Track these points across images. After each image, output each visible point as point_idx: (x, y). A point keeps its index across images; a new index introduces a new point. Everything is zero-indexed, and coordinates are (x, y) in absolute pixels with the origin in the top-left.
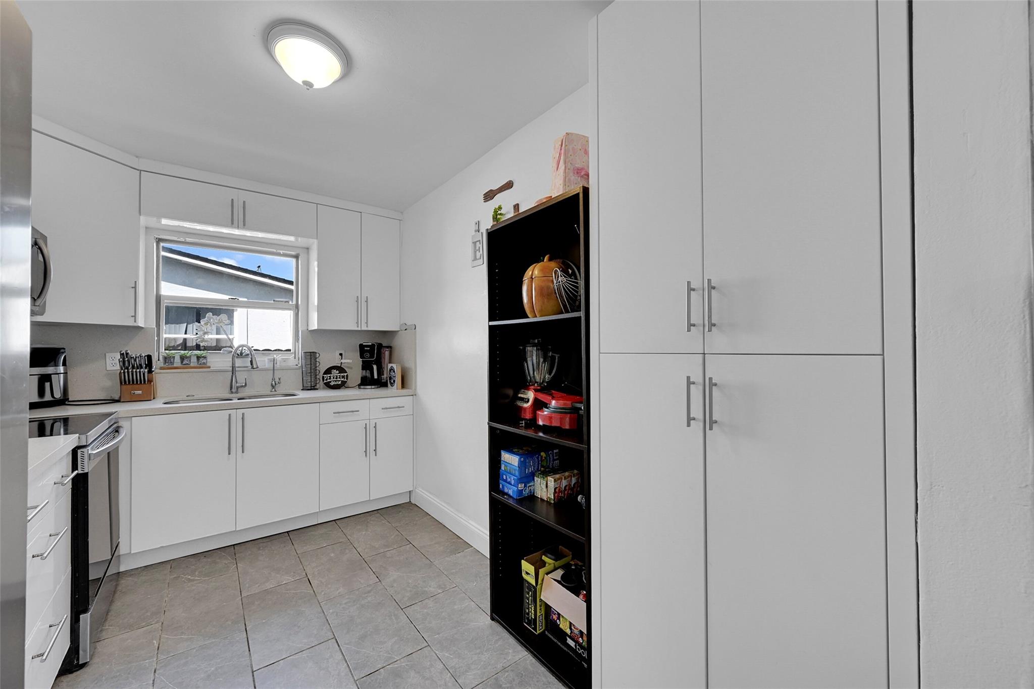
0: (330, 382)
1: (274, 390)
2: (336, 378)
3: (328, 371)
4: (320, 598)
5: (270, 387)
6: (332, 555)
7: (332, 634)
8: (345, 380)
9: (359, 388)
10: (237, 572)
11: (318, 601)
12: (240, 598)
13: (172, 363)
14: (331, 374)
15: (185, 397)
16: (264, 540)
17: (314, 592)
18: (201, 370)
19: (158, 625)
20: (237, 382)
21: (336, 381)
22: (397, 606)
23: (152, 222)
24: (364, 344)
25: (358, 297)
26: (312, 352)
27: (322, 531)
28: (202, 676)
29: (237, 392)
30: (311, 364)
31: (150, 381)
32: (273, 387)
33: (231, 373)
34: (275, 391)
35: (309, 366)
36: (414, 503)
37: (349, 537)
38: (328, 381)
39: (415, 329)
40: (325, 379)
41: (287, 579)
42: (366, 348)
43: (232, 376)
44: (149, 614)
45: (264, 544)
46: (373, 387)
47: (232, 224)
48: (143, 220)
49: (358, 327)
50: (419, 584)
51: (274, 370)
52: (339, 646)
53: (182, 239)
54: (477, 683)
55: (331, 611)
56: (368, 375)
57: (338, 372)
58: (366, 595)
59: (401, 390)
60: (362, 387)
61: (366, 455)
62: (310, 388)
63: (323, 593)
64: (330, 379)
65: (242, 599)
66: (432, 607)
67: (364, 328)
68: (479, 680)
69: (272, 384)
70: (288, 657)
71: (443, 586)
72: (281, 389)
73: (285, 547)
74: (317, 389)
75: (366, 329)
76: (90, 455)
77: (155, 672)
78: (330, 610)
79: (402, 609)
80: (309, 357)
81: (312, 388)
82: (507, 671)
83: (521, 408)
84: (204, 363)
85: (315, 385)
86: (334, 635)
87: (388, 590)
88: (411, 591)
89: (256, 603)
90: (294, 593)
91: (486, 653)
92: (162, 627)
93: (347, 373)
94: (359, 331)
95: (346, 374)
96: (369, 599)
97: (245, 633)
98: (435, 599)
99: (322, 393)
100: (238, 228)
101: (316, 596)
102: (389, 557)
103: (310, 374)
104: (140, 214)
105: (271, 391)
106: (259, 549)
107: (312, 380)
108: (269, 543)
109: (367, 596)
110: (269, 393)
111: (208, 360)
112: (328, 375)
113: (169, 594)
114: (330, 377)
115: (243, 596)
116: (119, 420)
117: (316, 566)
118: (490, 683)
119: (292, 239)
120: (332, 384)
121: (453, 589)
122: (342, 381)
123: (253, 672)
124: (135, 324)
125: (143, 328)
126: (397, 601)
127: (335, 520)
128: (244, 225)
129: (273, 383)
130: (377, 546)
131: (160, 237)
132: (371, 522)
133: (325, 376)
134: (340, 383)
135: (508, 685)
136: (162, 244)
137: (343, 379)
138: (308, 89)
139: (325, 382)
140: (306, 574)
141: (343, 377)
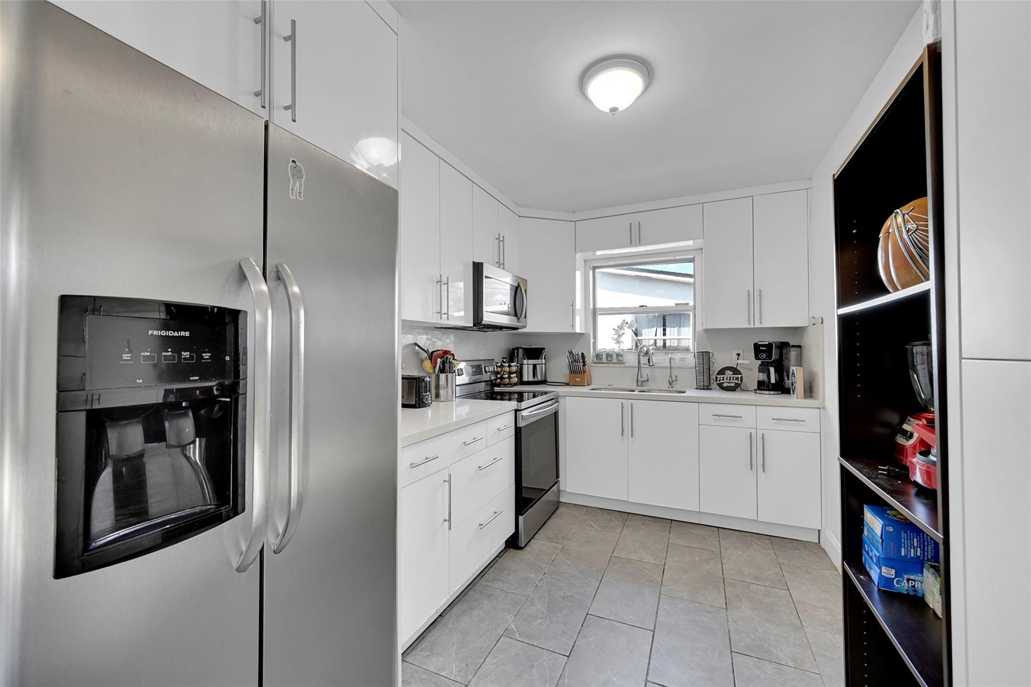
0: (723, 383)
1: (670, 386)
2: (730, 380)
3: (722, 372)
4: (664, 590)
5: (668, 384)
6: (697, 558)
7: (653, 626)
8: (739, 382)
9: (756, 393)
10: (619, 535)
11: (660, 592)
12: (610, 555)
13: (601, 359)
14: (725, 374)
15: (607, 386)
16: (651, 519)
17: (662, 582)
18: (617, 365)
19: (560, 546)
20: (641, 377)
21: (729, 382)
22: (729, 645)
23: (589, 256)
24: (759, 343)
25: (749, 291)
26: (705, 352)
27: (699, 531)
28: (562, 594)
29: (642, 386)
30: (703, 364)
31: (584, 372)
32: (670, 384)
33: (637, 369)
34: (672, 387)
35: (702, 366)
36: (823, 547)
37: (722, 550)
38: (721, 381)
39: (822, 323)
40: (718, 379)
41: (649, 559)
42: (761, 348)
43: (638, 372)
44: (560, 536)
45: (649, 522)
46: (772, 392)
47: (631, 244)
48: (579, 256)
49: (749, 324)
50: (769, 639)
51: (671, 368)
52: (653, 641)
53: (606, 264)
55: (665, 607)
56: (766, 379)
57: (731, 373)
58: (704, 613)
59: (803, 400)
60: (758, 392)
61: (751, 468)
62: (703, 387)
63: (668, 588)
64: (723, 380)
65: (611, 557)
66: (769, 675)
67: (757, 325)
69: (669, 381)
70: (614, 621)
71: (800, 662)
72: (678, 387)
73: (662, 531)
74: (711, 389)
75: (760, 326)
76: (523, 416)
77: (544, 574)
78: (665, 605)
79: (731, 651)
80: (702, 357)
81: (705, 387)
83: (902, 447)
84: (621, 360)
85: (708, 385)
86: (655, 628)
87: (729, 623)
88: (753, 640)
89: (618, 565)
90: (646, 574)
92: (562, 548)
93: (741, 374)
94: (752, 328)
95: (740, 376)
96: (704, 618)
97: (599, 583)
98: (779, 669)
99: (716, 394)
100: (636, 246)
101: (661, 586)
102: (753, 592)
103: (702, 374)
104: (576, 253)
105: (669, 387)
106: (643, 524)
107: (705, 380)
108: (653, 523)
109: (704, 615)
110: (666, 388)
111: (624, 358)
112: (722, 376)
113: (576, 529)
114: (723, 378)
115: (613, 555)
116: (559, 397)
117: (677, 561)
119: (690, 243)
120: (725, 385)
121: (812, 674)
122: (735, 383)
123: (587, 614)
124: (574, 331)
125: (584, 334)
126: (731, 640)
127: (718, 527)
128: (640, 243)
129: (670, 379)
130: (746, 573)
131: (594, 265)
132: (755, 546)
133: (718, 376)
134: (733, 385)
136: (598, 270)
137: (736, 382)
138: (614, 114)
139: (718, 382)
140: (665, 564)
141: (737, 379)
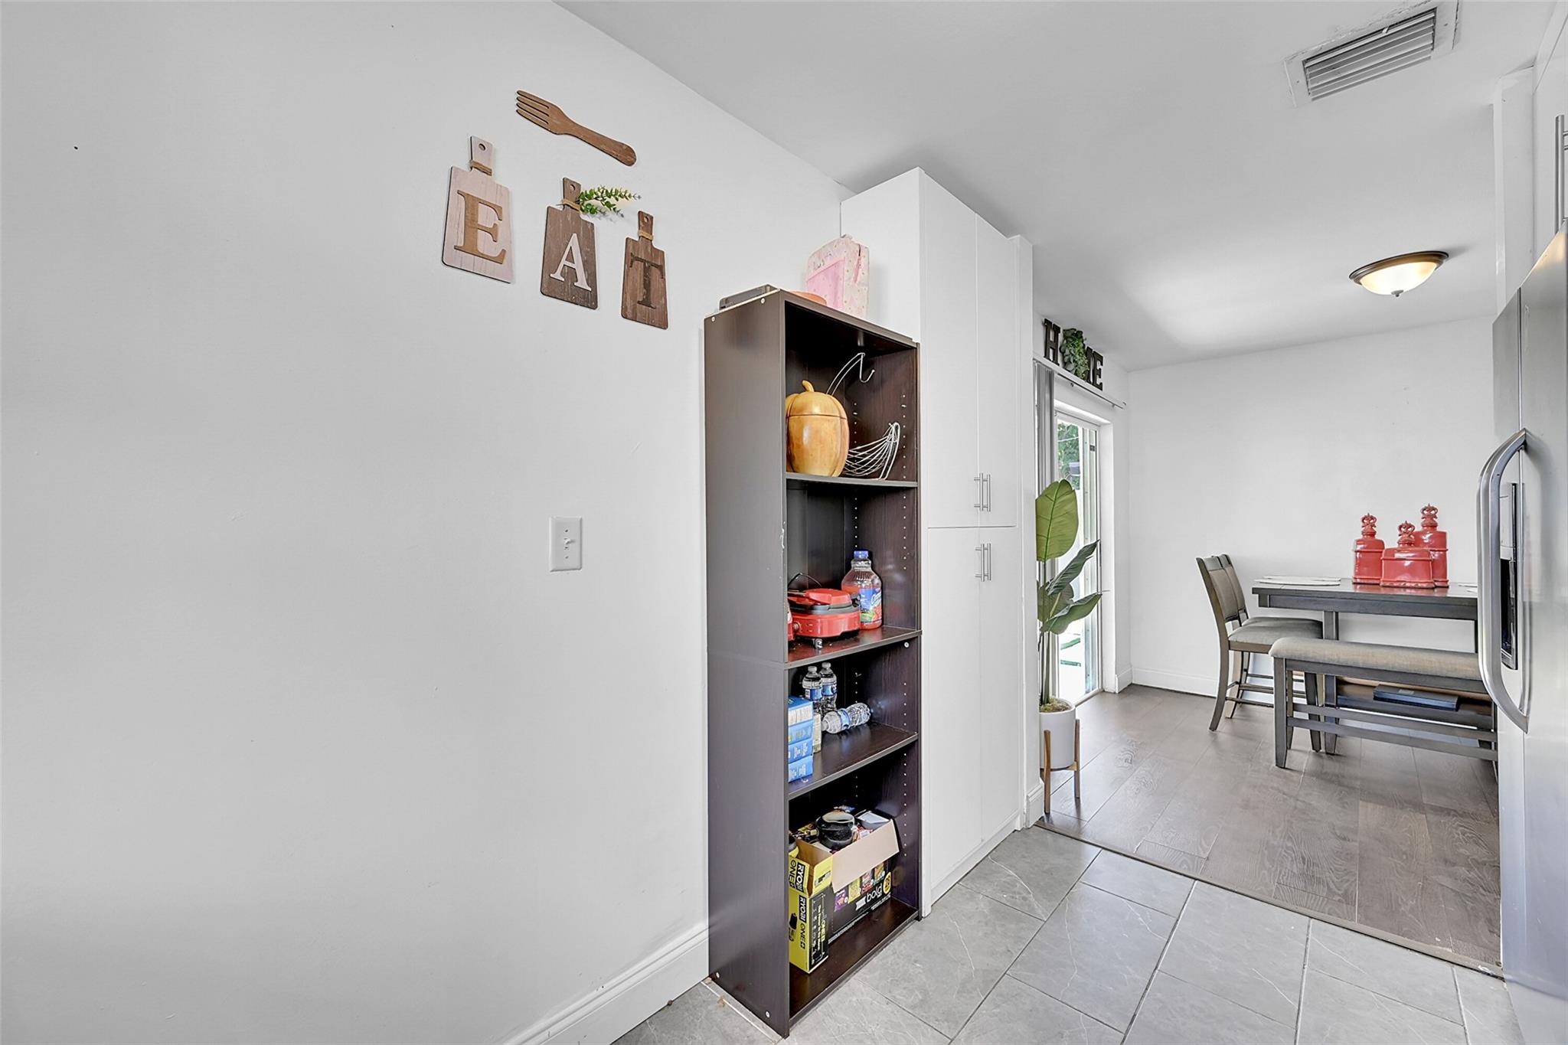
54: (929, 1029)
68: (923, 1028)
82: (895, 997)
91: (870, 1030)
118: (922, 1014)
135: (917, 993)
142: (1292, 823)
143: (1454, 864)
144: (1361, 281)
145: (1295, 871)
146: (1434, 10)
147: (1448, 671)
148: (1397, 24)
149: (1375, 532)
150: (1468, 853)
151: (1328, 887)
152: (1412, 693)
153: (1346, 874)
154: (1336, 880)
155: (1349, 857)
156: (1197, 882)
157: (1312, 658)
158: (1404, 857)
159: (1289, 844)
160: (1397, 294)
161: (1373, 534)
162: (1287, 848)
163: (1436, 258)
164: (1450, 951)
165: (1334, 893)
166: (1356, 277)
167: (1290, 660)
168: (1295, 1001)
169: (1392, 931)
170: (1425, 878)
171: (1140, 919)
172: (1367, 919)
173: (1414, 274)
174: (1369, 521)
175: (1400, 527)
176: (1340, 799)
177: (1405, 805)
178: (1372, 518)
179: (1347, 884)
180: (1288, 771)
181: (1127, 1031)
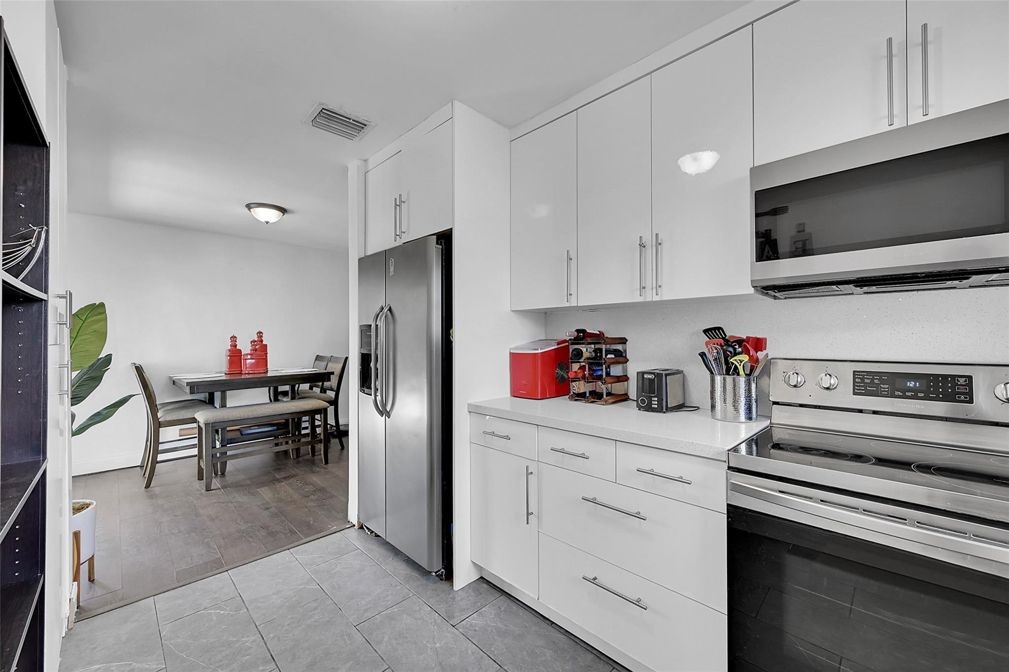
142: (241, 514)
143: (309, 496)
144: (251, 210)
145: (264, 534)
146: (365, 125)
147: (286, 410)
148: (356, 121)
149: (236, 345)
150: (309, 490)
151: (283, 533)
152: (257, 427)
153: (283, 523)
154: (281, 528)
155: (276, 515)
156: (229, 571)
157: (227, 419)
158: (293, 503)
159: (250, 525)
160: (267, 223)
161: (236, 346)
162: (251, 527)
163: (283, 211)
164: (335, 527)
165: (287, 533)
166: (249, 207)
167: (214, 423)
168: (316, 585)
169: (316, 534)
170: (306, 507)
171: (222, 612)
172: (306, 536)
173: (271, 216)
174: (234, 338)
175: (252, 342)
176: (249, 492)
177: (274, 482)
178: (235, 337)
179: (287, 526)
180: (213, 491)
181: (277, 665)
